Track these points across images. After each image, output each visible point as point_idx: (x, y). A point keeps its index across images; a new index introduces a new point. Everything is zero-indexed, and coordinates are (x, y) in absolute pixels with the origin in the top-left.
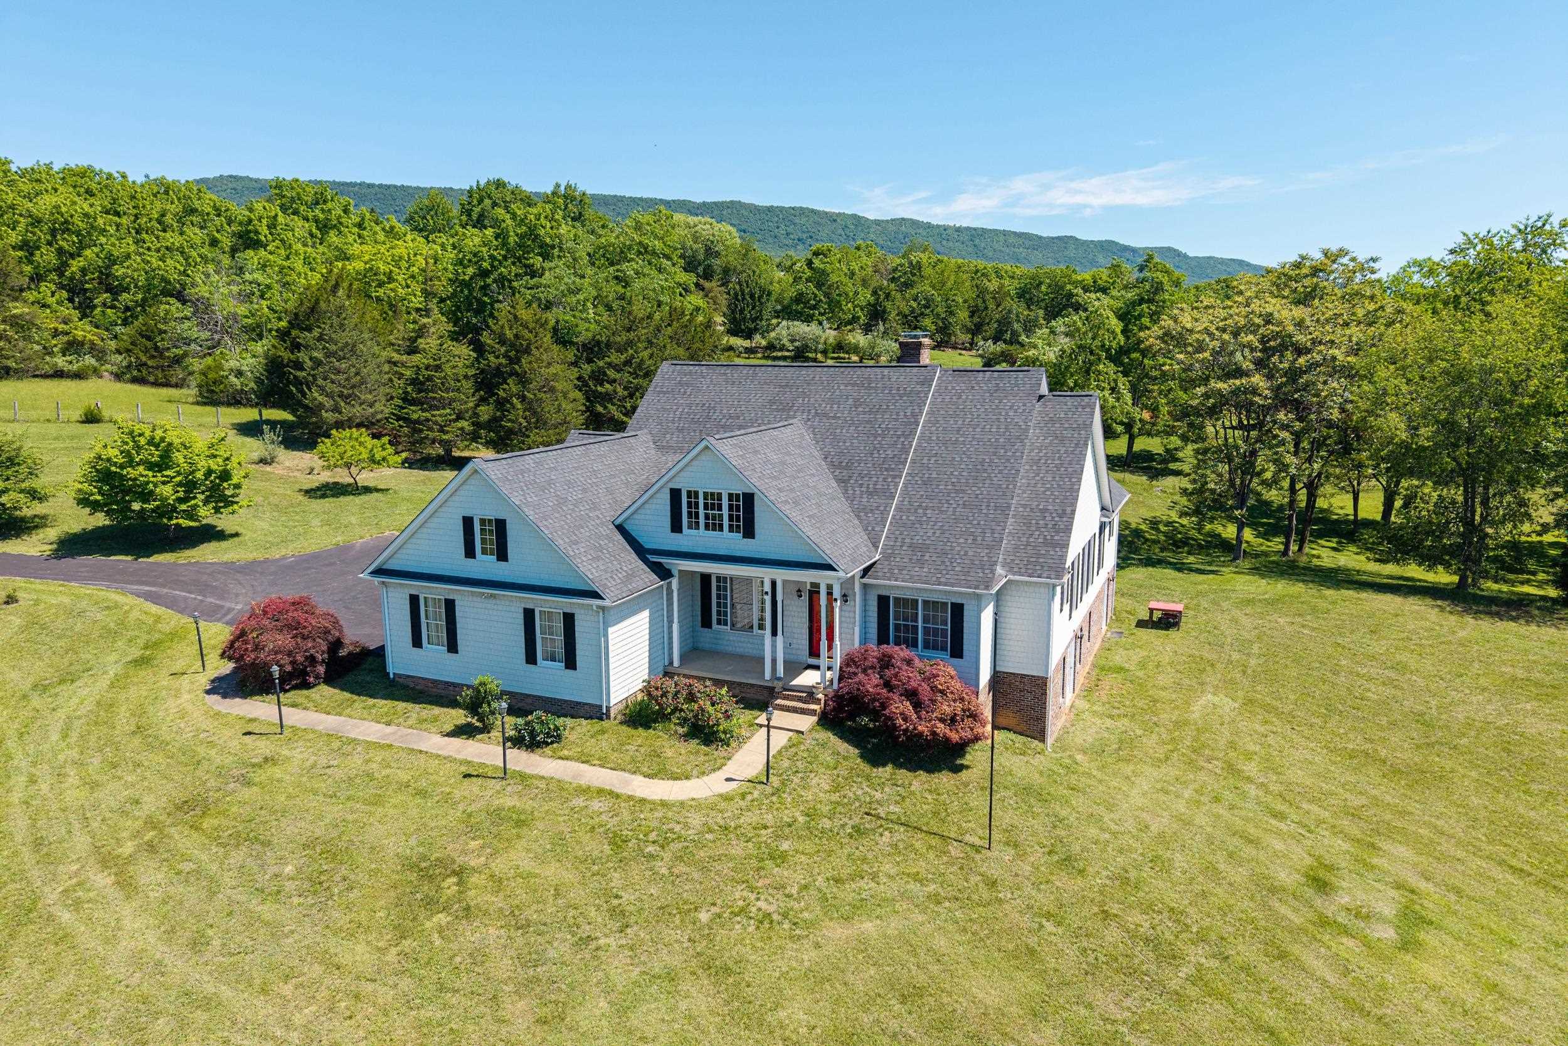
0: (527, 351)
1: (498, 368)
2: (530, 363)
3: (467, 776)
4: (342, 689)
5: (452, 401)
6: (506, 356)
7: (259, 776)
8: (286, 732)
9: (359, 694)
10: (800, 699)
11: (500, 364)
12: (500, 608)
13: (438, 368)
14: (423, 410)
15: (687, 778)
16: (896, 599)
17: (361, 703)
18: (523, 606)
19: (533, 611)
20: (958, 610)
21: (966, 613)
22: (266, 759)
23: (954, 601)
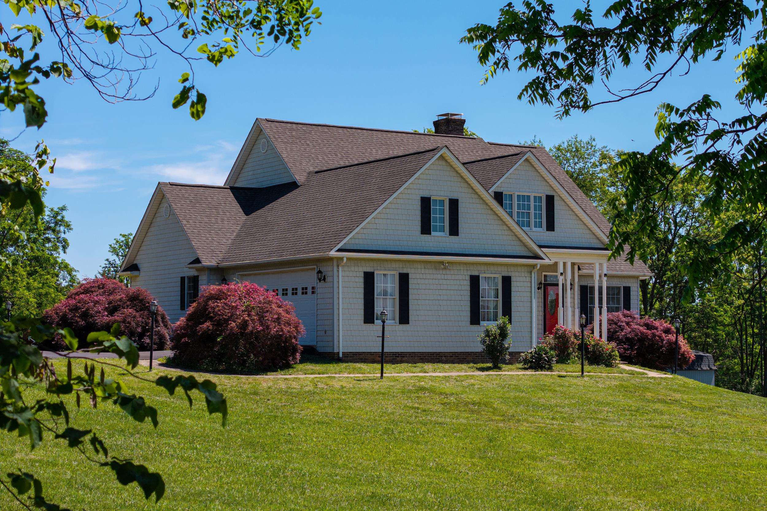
16: (590, 287)
18: (469, 273)
19: (478, 277)
20: (627, 291)
21: (632, 293)
23: (625, 285)
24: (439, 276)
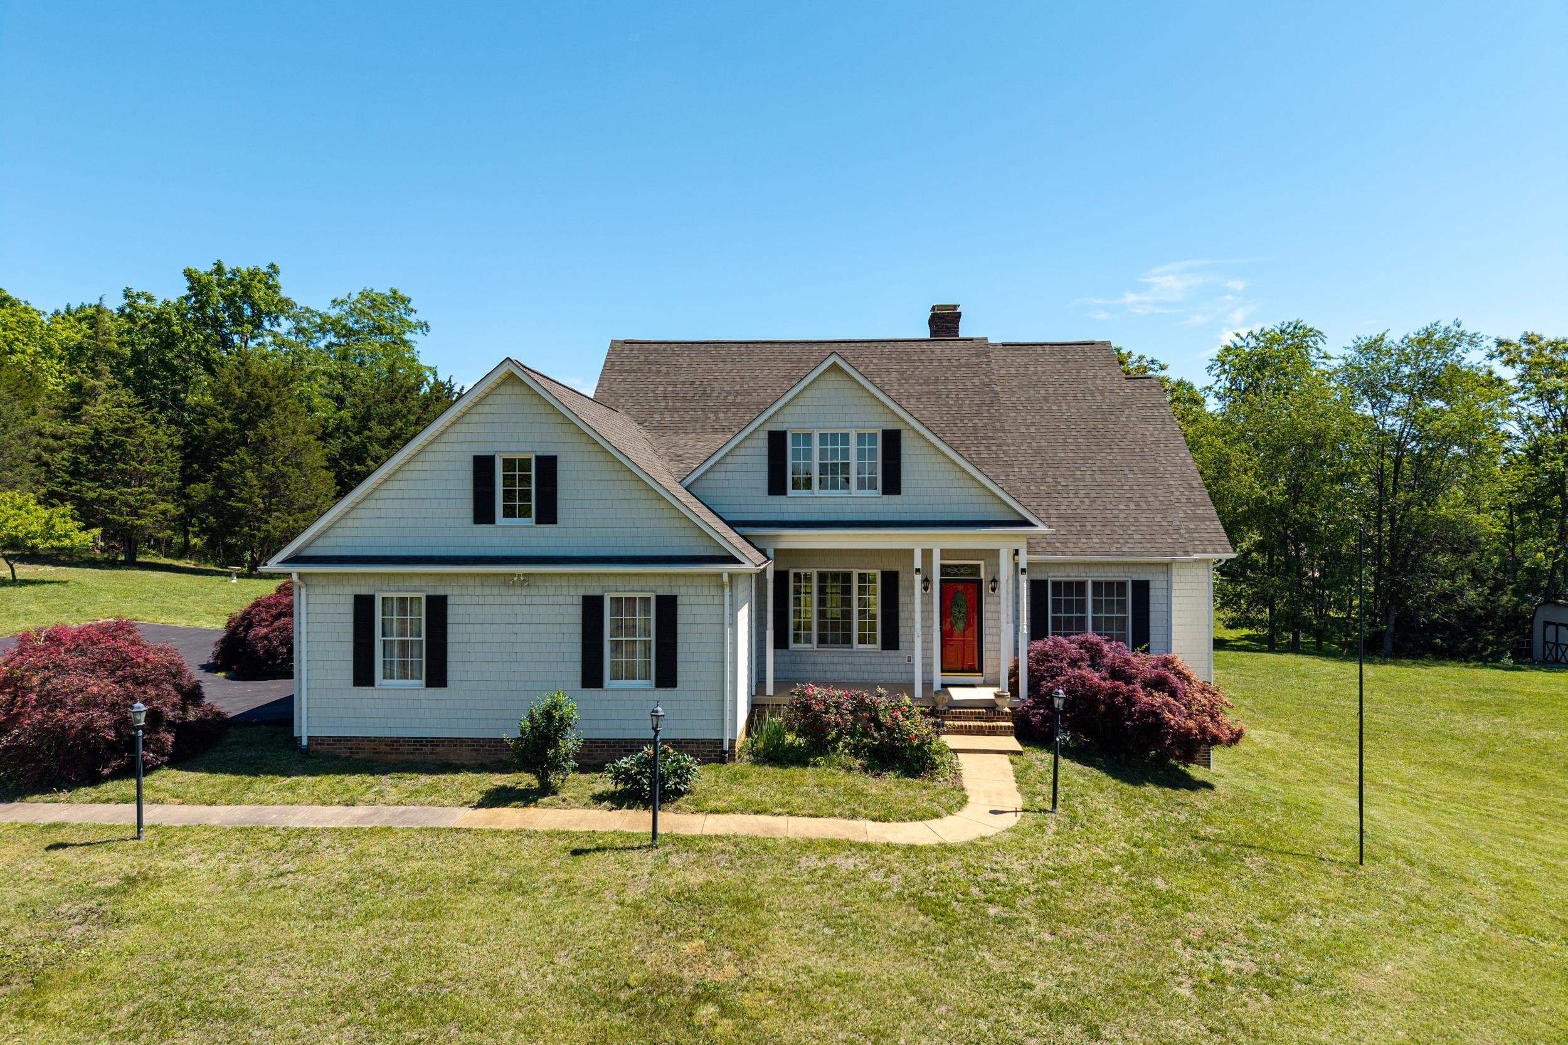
0: (266, 411)
1: (221, 434)
2: (272, 427)
3: (576, 852)
4: (212, 769)
5: (151, 475)
6: (234, 419)
7: (129, 907)
8: (147, 835)
9: (256, 775)
10: (979, 717)
11: (226, 430)
12: (536, 600)
13: (129, 432)
14: (108, 487)
15: (937, 816)
16: (1054, 583)
17: (264, 785)
18: (582, 592)
19: (599, 600)
20: (1142, 589)
21: (1152, 592)
22: (131, 881)
23: (1136, 577)
24: (514, 600)
